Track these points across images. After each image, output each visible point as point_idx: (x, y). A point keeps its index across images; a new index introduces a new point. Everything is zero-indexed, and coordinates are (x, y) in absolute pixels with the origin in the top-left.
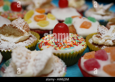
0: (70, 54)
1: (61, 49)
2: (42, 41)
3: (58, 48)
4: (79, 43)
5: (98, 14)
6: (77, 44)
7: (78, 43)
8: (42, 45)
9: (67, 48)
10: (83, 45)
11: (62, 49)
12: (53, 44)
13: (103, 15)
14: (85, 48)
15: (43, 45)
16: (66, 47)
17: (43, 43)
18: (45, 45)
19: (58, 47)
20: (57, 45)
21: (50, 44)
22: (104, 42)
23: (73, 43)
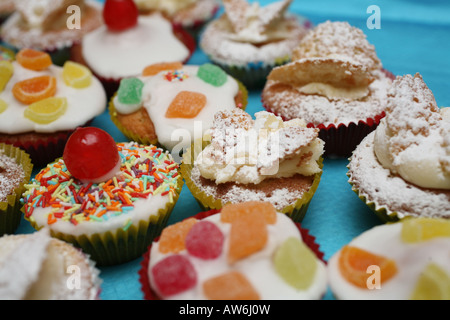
0: (120, 232)
1: (89, 219)
2: (35, 191)
3: (80, 218)
4: (151, 187)
5: (243, 42)
6: (145, 191)
7: (148, 188)
8: (34, 205)
9: (109, 213)
10: (165, 194)
11: (95, 220)
12: (68, 198)
13: (258, 45)
14: (172, 201)
15: (38, 205)
16: (108, 210)
17: (37, 199)
18: (44, 206)
19: (82, 214)
20: (79, 202)
21: (58, 203)
22: (232, 174)
23: (132, 190)
